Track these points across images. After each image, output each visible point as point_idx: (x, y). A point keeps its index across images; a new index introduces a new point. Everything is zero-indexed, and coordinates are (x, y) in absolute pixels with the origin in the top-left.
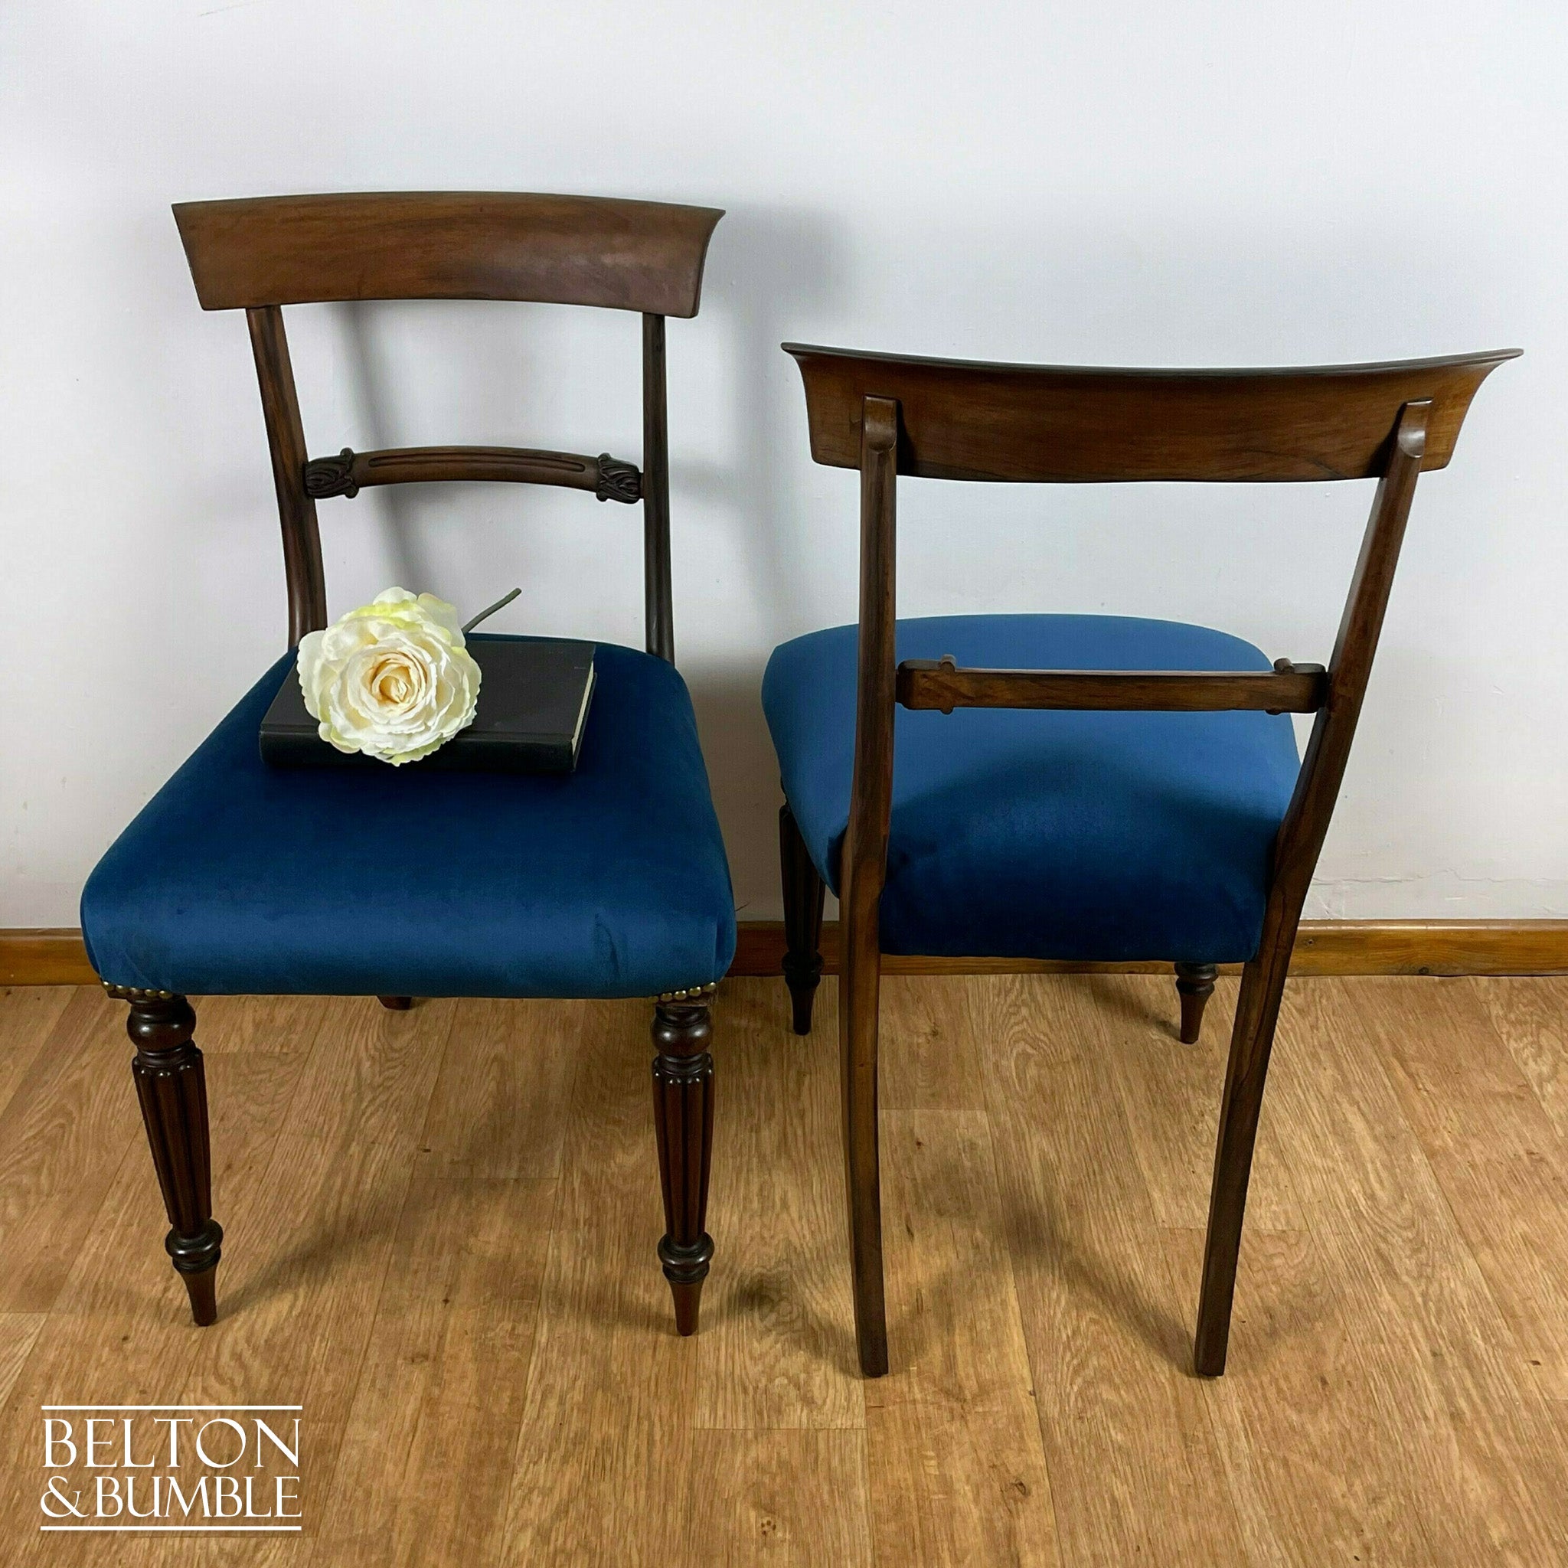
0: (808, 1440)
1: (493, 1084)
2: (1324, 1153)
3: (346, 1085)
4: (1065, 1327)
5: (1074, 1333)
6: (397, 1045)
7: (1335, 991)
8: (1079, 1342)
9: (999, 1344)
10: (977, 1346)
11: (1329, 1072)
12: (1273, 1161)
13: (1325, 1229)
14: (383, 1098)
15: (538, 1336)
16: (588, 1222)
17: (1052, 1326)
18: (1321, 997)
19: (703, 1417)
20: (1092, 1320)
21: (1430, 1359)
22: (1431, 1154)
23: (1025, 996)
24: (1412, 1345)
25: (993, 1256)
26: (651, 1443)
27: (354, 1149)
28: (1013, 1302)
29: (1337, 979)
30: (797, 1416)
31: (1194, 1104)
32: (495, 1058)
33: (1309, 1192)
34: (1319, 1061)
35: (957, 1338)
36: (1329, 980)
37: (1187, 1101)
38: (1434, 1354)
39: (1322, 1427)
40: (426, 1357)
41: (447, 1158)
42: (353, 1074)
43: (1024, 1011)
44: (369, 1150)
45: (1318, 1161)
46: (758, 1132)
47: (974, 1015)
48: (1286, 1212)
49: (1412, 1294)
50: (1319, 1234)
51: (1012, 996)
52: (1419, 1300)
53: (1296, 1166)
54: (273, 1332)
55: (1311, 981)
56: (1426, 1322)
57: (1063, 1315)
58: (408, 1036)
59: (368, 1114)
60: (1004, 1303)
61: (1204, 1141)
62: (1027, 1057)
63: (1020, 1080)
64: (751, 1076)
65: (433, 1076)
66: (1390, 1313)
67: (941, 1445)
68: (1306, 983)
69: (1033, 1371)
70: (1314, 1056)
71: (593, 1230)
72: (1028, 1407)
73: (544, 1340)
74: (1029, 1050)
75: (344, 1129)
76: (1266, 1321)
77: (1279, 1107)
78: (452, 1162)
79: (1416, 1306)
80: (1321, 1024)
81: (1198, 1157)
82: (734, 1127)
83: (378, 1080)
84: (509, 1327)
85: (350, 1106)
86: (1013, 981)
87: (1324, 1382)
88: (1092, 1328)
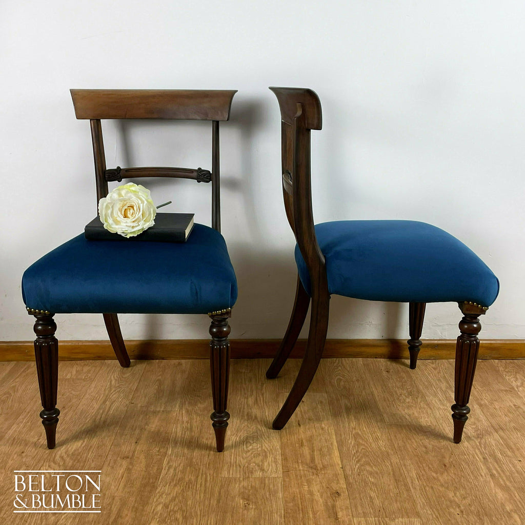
0: (262, 480)
1: (157, 387)
2: (444, 405)
3: (106, 386)
4: (353, 450)
5: (356, 452)
6: (124, 376)
7: (446, 364)
8: (358, 454)
9: (330, 455)
10: (322, 455)
11: (444, 384)
12: (425, 406)
13: (444, 425)
14: (119, 390)
15: (168, 452)
16: (187, 422)
17: (349, 450)
18: (441, 365)
19: (225, 474)
20: (363, 449)
21: (482, 460)
22: (480, 405)
23: (340, 364)
24: (476, 456)
25: (328, 431)
26: (206, 481)
27: (108, 403)
28: (335, 443)
29: (446, 361)
30: (259, 474)
31: (398, 392)
32: (158, 380)
33: (438, 415)
34: (441, 381)
35: (315, 453)
36: (444, 360)
37: (396, 392)
38: (484, 458)
39: (445, 477)
40: (128, 457)
41: (139, 405)
42: (109, 384)
43: (340, 368)
44: (112, 403)
45: (442, 407)
46: (247, 399)
47: (322, 369)
48: (431, 420)
49: (475, 442)
50: (442, 426)
51: (336, 364)
52: (478, 444)
53: (433, 408)
54: (75, 451)
55: (437, 361)
56: (481, 450)
57: (353, 447)
58: (128, 375)
59: (113, 394)
60: (332, 444)
61: (402, 402)
62: (341, 380)
63: (338, 385)
64: (245, 384)
65: (136, 385)
66: (468, 447)
67: (309, 482)
68: (435, 362)
69: (342, 462)
70: (439, 380)
71: (189, 424)
72: (340, 472)
73: (170, 453)
74: (341, 378)
75: (104, 398)
76: (424, 449)
77: (427, 393)
78: (141, 406)
79: (477, 445)
80: (441, 371)
81: (400, 406)
82: (239, 397)
83: (117, 385)
84: (158, 450)
85: (107, 392)
86: (336, 361)
87: (445, 466)
88: (363, 450)
